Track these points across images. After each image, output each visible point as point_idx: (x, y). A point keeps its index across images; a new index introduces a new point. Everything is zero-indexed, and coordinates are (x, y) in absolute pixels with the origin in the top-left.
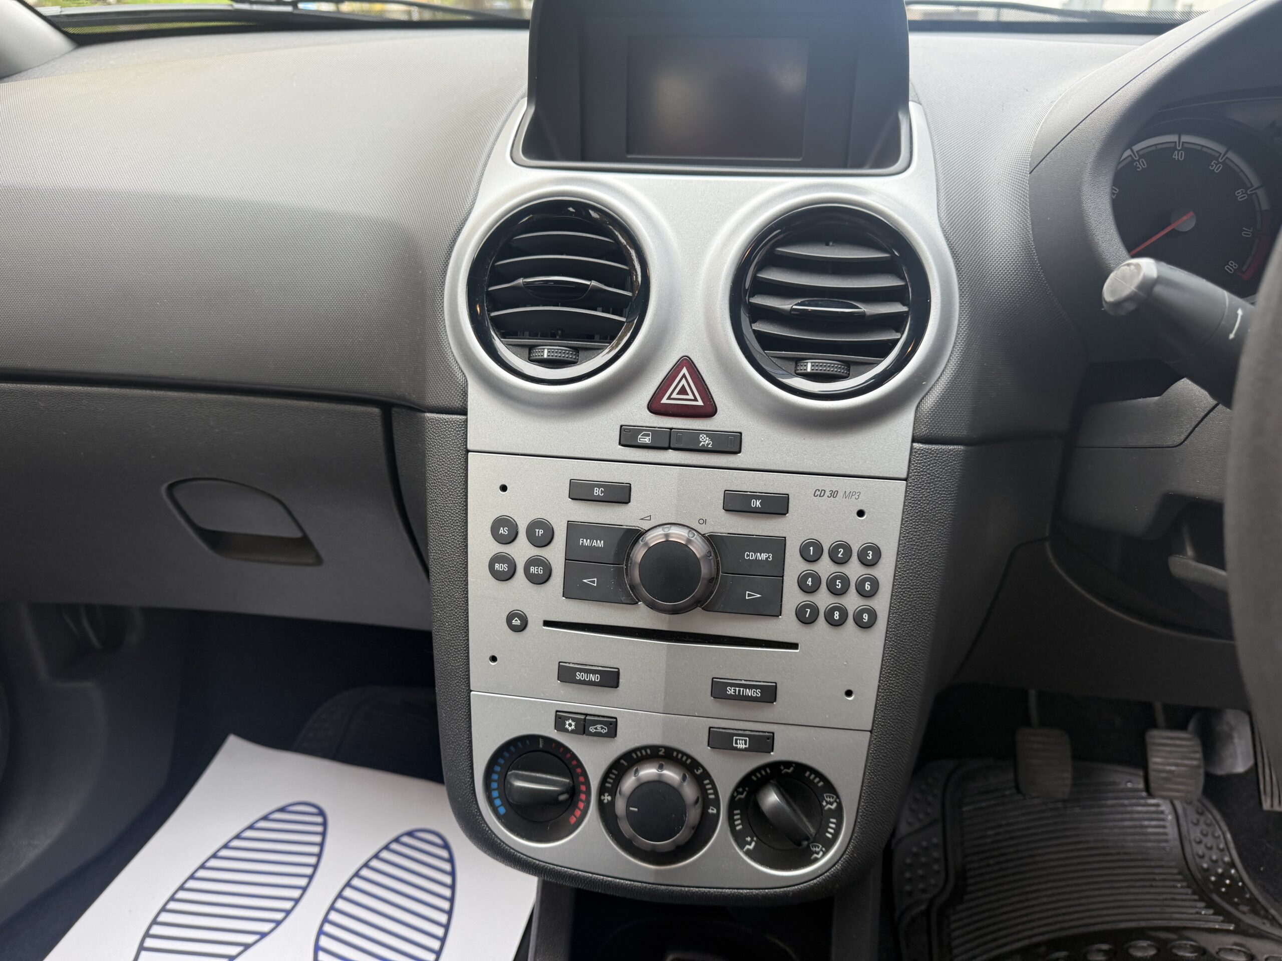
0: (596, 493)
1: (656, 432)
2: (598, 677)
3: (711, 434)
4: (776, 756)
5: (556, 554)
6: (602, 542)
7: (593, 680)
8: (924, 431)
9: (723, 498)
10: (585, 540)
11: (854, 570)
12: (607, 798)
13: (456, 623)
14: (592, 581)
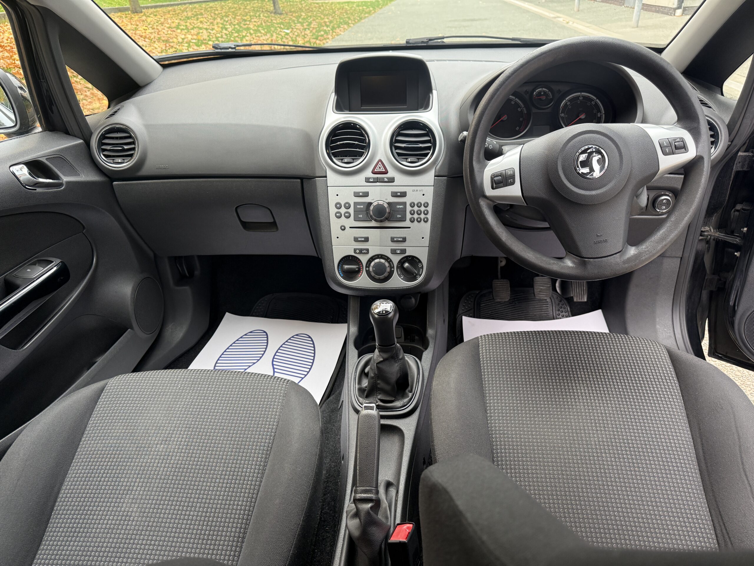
0: (360, 194)
1: (374, 178)
2: (363, 239)
3: (387, 178)
4: (407, 254)
5: (351, 211)
6: (363, 206)
8: (437, 174)
9: (391, 193)
10: (358, 206)
11: (423, 209)
12: (367, 269)
13: (328, 230)
14: (361, 216)
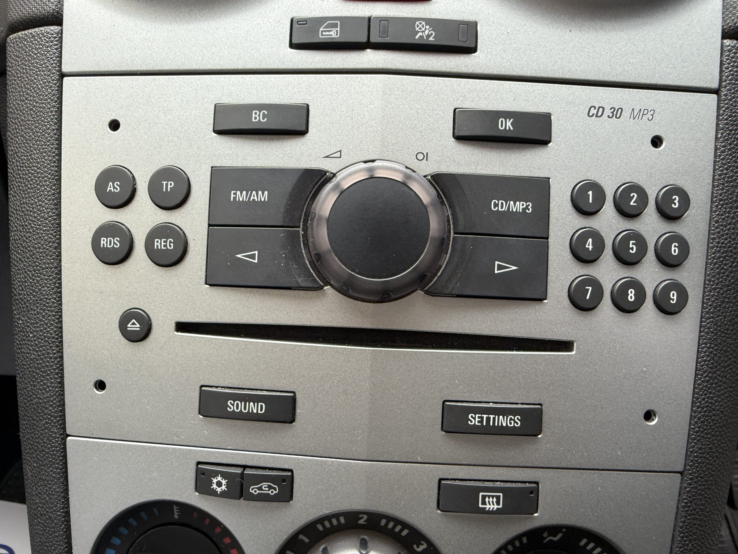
0: (256, 118)
1: (345, 25)
2: (262, 406)
3: (432, 22)
4: (540, 518)
5: (194, 219)
6: (266, 193)
7: (255, 411)
9: (452, 120)
10: (238, 192)
11: (652, 226)
13: (44, 333)
14: (250, 256)
